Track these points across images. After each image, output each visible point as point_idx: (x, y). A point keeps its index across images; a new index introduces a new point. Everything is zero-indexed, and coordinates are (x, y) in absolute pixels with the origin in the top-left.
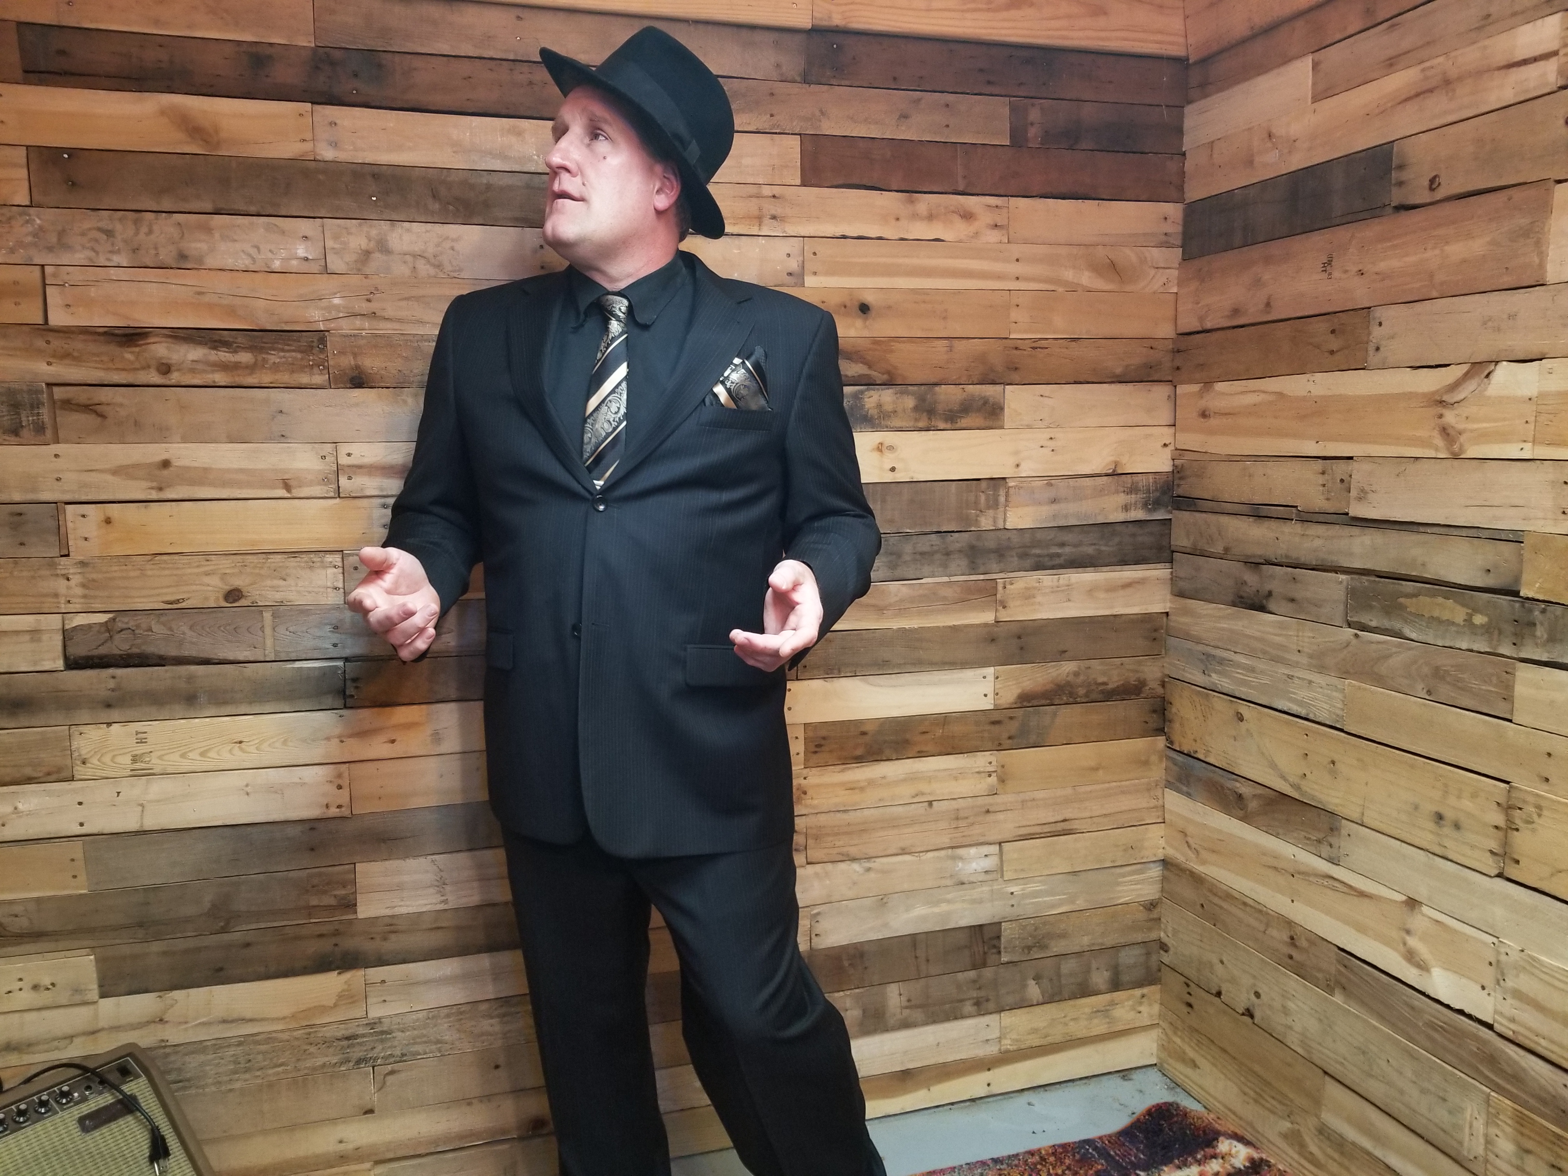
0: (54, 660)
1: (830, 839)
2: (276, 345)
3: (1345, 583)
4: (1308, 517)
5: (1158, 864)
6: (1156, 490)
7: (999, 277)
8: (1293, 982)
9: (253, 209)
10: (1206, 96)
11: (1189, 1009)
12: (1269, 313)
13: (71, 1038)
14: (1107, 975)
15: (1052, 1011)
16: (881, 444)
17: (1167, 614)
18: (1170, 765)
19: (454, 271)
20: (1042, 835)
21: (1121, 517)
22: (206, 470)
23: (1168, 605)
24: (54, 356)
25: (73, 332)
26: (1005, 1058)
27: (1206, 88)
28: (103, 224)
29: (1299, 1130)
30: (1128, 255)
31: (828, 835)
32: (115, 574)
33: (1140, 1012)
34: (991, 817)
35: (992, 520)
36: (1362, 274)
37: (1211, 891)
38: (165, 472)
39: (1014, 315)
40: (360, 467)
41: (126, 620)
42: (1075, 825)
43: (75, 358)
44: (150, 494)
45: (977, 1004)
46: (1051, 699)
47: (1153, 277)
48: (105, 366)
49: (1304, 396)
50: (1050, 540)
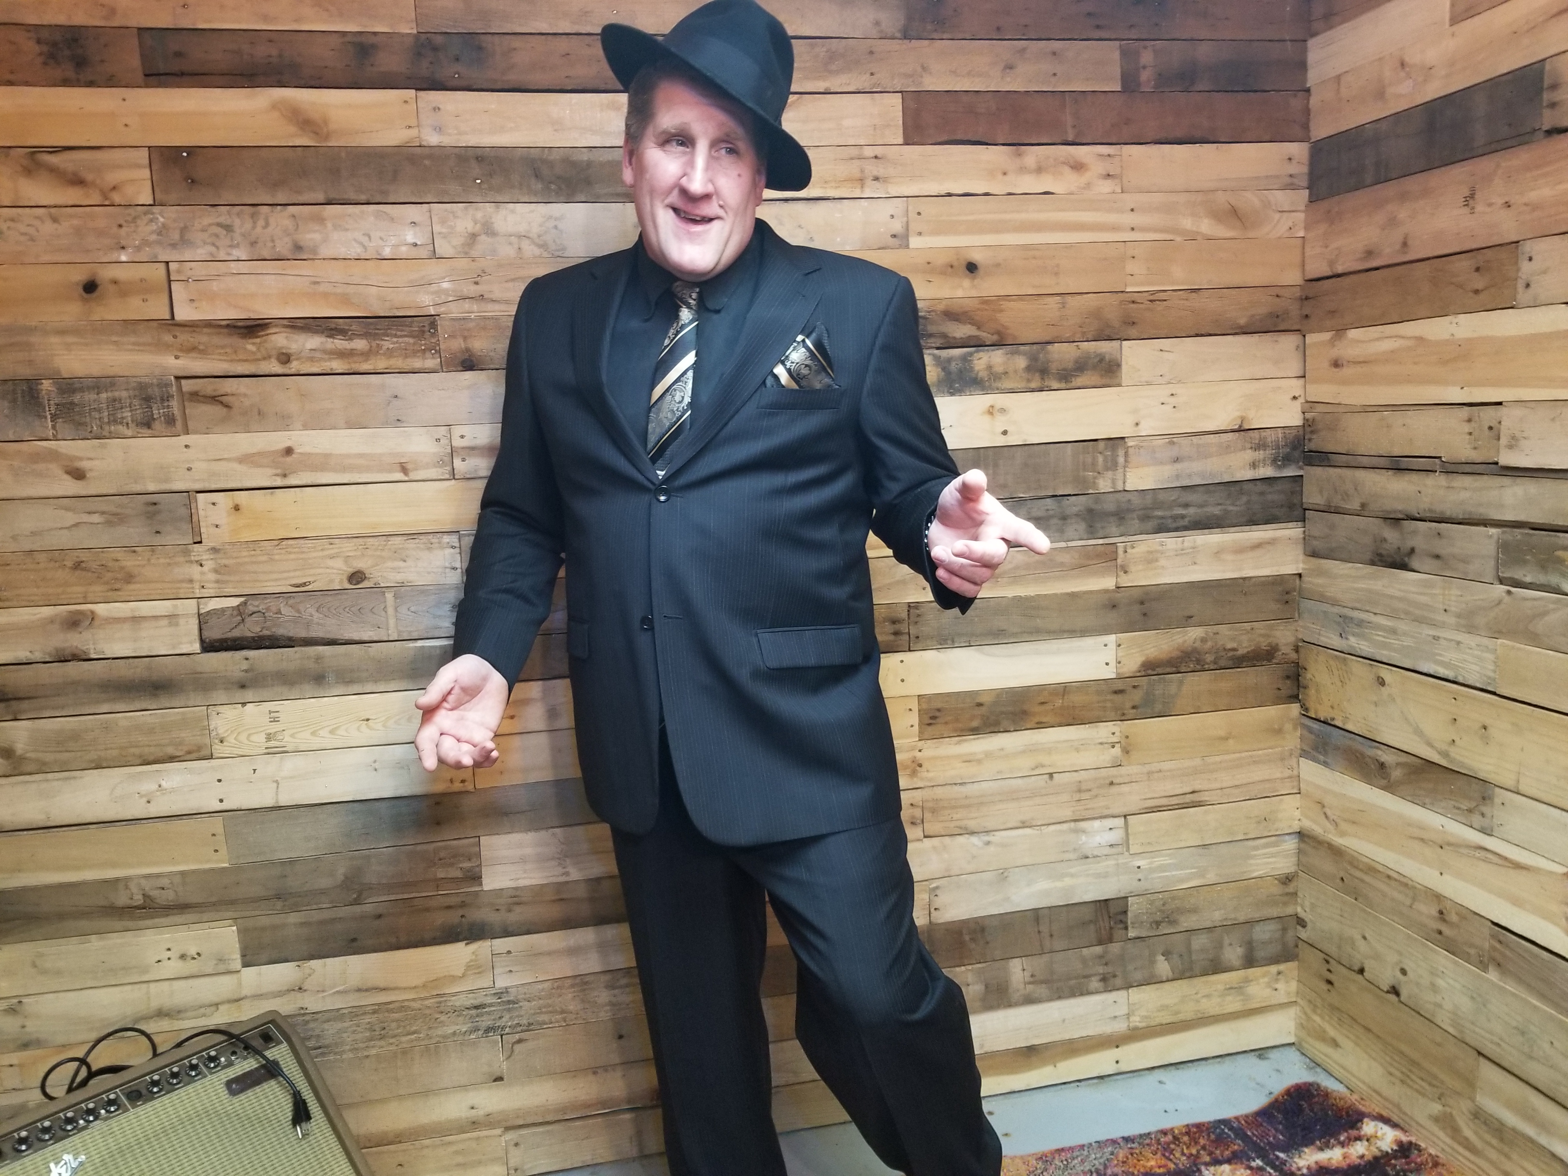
0: (191, 643)
1: (948, 812)
2: (389, 331)
3: (1495, 537)
4: (1453, 468)
5: (1293, 836)
6: (1286, 445)
7: (1115, 228)
8: (1442, 959)
9: (363, 198)
10: (1331, 28)
11: (1329, 987)
12: (1405, 253)
13: (216, 1005)
14: (1240, 951)
15: (1182, 987)
16: (992, 407)
17: (1300, 575)
18: (1306, 733)
19: (558, 250)
20: (1170, 808)
21: (1249, 474)
22: (327, 456)
23: (1301, 565)
24: (181, 350)
25: (197, 326)
26: (1134, 1035)
27: (1331, 19)
28: (222, 220)
29: (1451, 1114)
30: (1250, 200)
31: (944, 808)
32: (245, 559)
33: (1276, 990)
34: (1114, 789)
35: (1109, 481)
36: (1509, 206)
37: (1351, 863)
38: (289, 459)
39: (1131, 267)
40: (472, 448)
41: (256, 603)
42: (1204, 797)
43: (201, 352)
44: (275, 481)
45: (1104, 979)
46: (1177, 667)
47: (1278, 221)
48: (229, 358)
49: (1447, 340)
50: (1174, 500)
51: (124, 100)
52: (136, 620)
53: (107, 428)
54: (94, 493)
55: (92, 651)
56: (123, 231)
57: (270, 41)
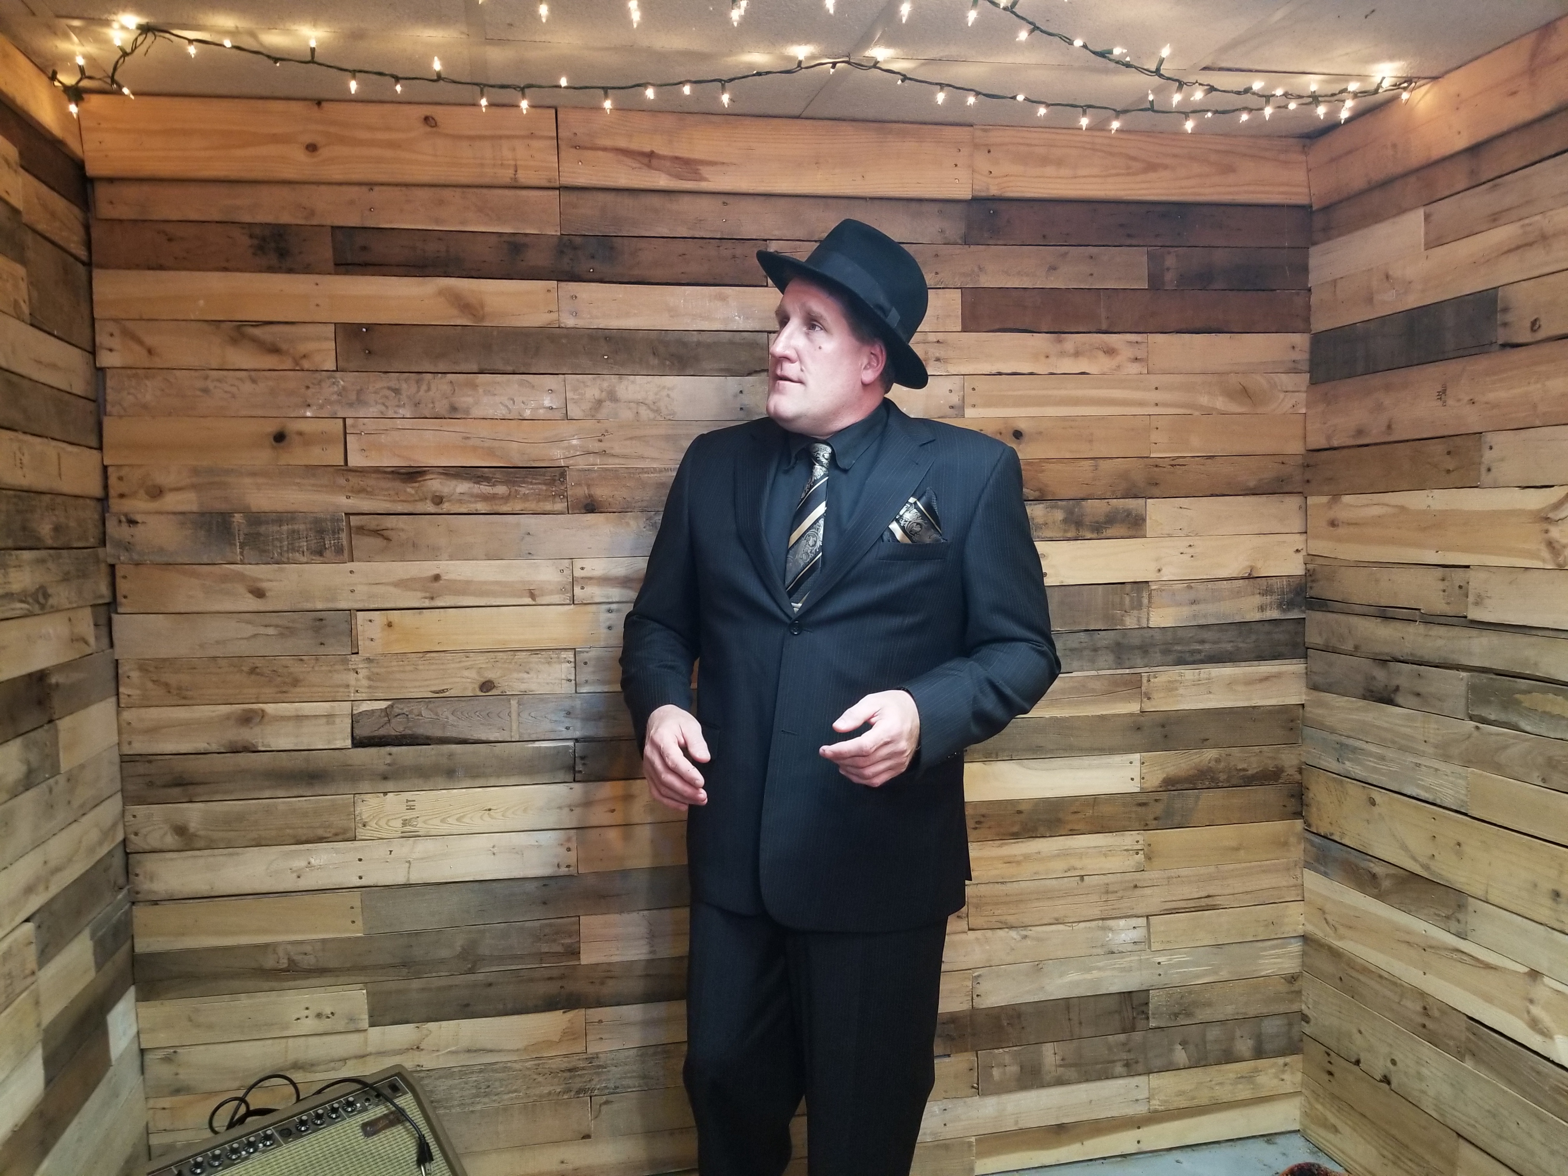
0: (344, 739)
1: (989, 908)
2: (526, 479)
3: (1466, 680)
4: (1431, 620)
5: (1297, 939)
6: (1290, 592)
7: (1141, 404)
8: (1426, 1050)
9: (510, 369)
10: (1329, 239)
11: (1330, 1077)
12: (1390, 434)
13: (344, 1060)
14: (1250, 1043)
15: (1197, 1075)
17: (1303, 705)
18: (1309, 847)
19: (670, 415)
20: (1187, 910)
21: (1258, 616)
22: (468, 582)
23: (1304, 697)
24: (352, 492)
25: (367, 472)
26: (1154, 1118)
27: (1329, 232)
28: (392, 384)
30: (1259, 381)
31: (987, 904)
32: (394, 669)
33: (1283, 1080)
34: (1138, 892)
35: (1136, 619)
36: (1473, 403)
37: (1349, 965)
38: (436, 585)
39: (1155, 436)
40: (590, 578)
41: (402, 706)
42: (1217, 901)
43: (368, 493)
44: (424, 602)
45: (1127, 1065)
46: (1194, 784)
47: (1283, 400)
48: (392, 499)
49: (1424, 510)
50: (1191, 637)
51: (317, 284)
52: (299, 718)
53: (286, 555)
54: (271, 609)
55: (260, 744)
56: (309, 392)
57: (440, 239)
